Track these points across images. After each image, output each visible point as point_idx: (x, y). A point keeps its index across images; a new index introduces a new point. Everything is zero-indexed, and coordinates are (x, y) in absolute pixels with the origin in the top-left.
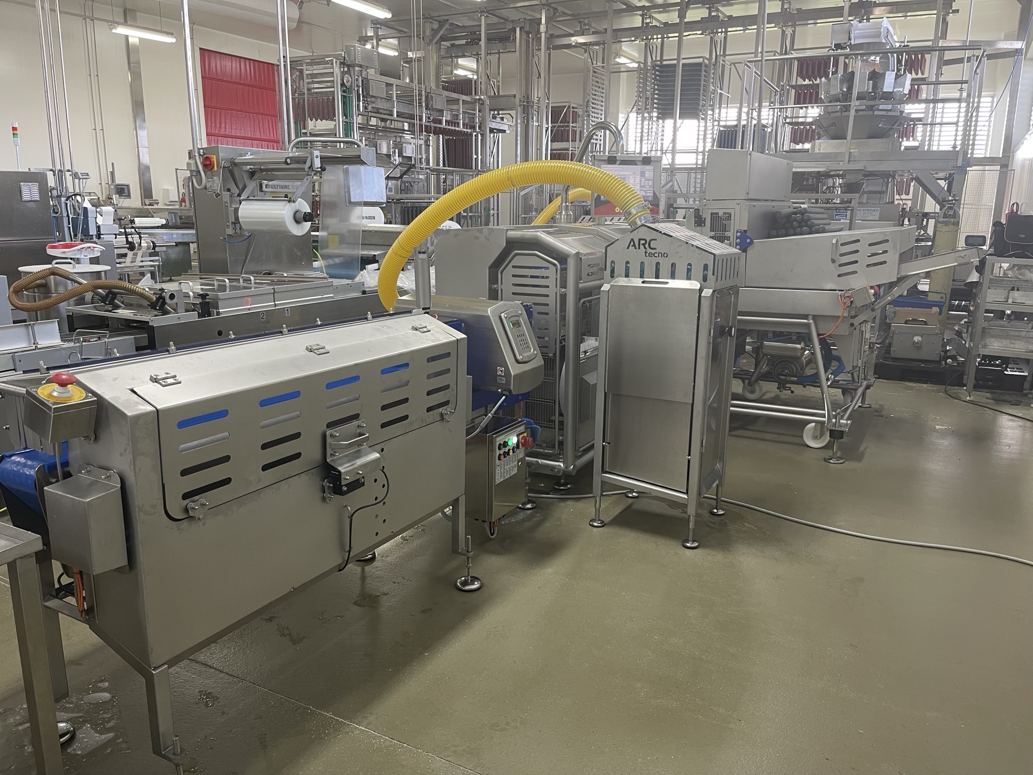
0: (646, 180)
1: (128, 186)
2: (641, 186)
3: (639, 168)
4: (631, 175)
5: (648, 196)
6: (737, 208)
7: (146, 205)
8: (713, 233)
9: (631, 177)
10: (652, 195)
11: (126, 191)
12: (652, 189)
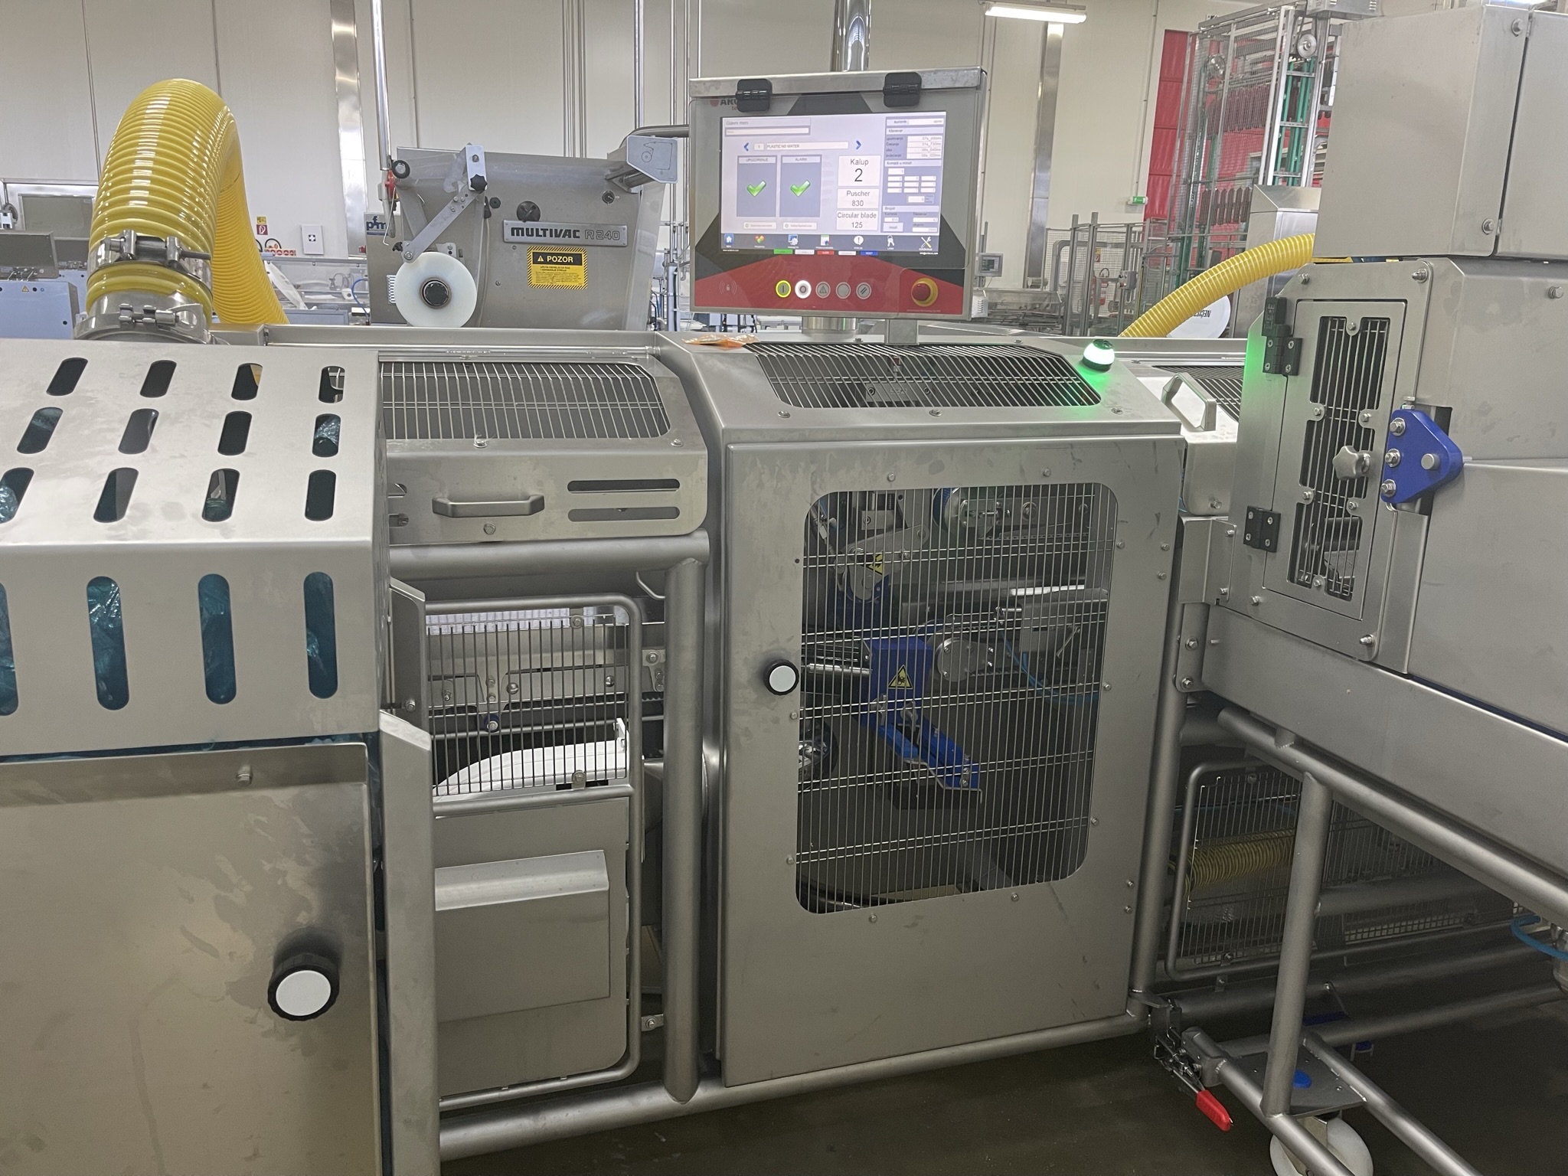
0: (909, 171)
1: (1000, 257)
3: (878, 124)
6: (1417, 296)
7: (1028, 287)
8: (1320, 408)
11: (996, 265)
12: (937, 209)
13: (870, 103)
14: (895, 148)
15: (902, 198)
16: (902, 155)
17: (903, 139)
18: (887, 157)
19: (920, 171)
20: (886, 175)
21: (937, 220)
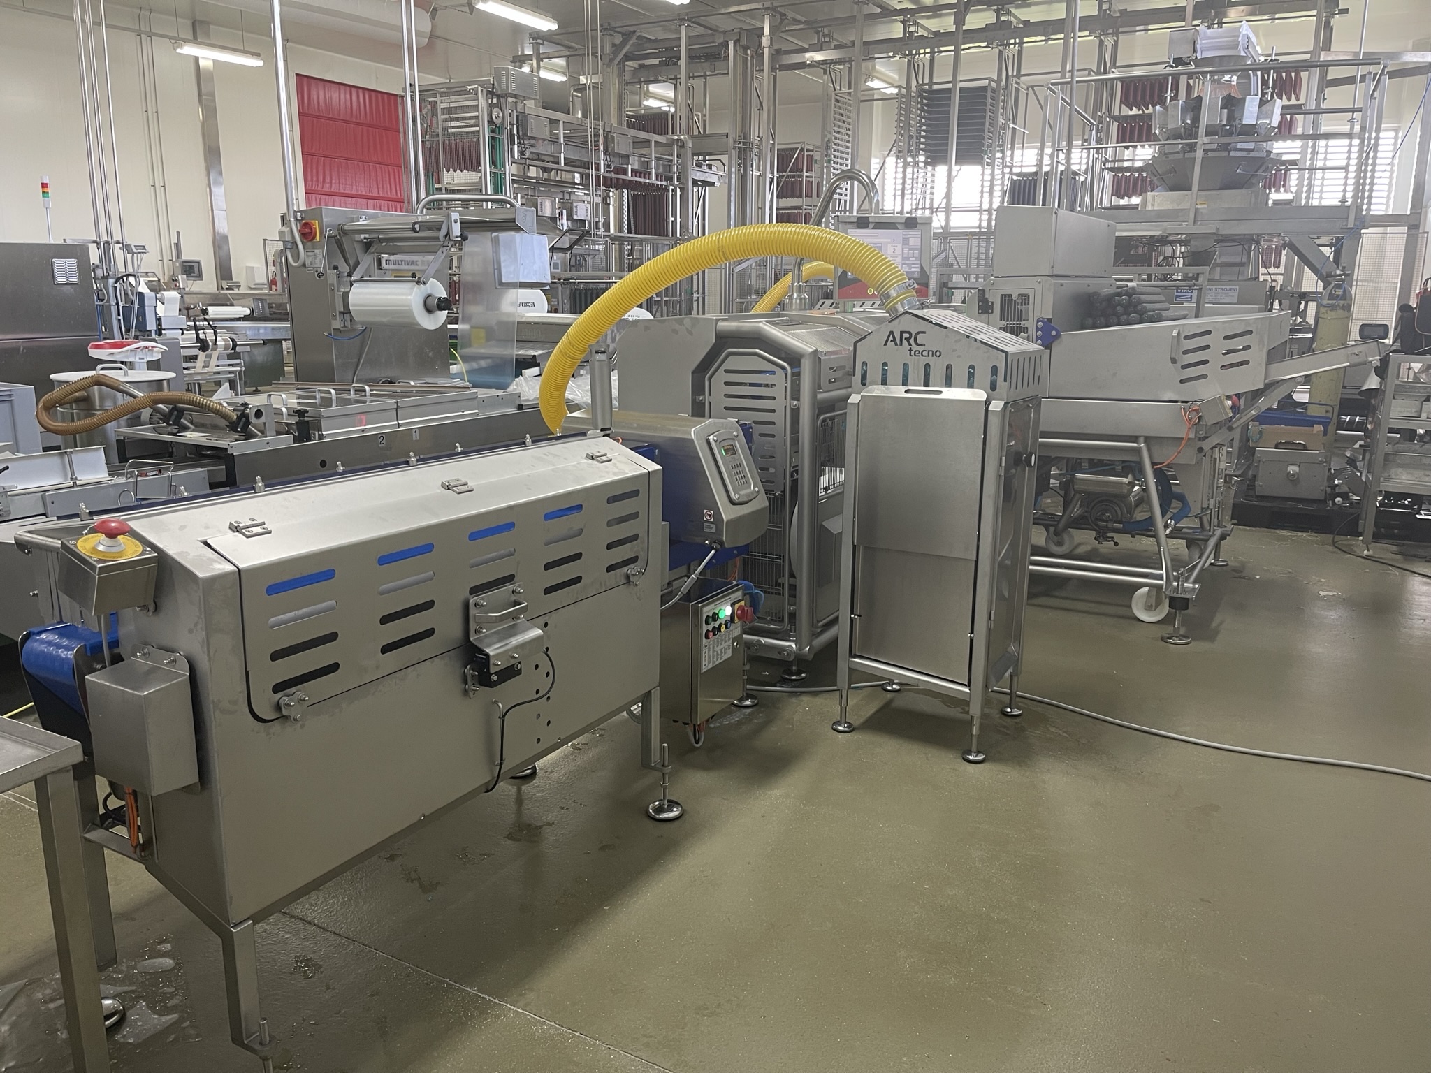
0: (910, 250)
1: (199, 263)
2: (903, 259)
3: (900, 233)
4: (889, 243)
5: (913, 272)
6: (1038, 287)
7: (223, 289)
8: (1004, 323)
9: (889, 245)
10: (918, 270)
11: (196, 269)
12: (919, 262)
13: (899, 226)
14: (905, 241)
15: (908, 259)
16: (908, 244)
17: (908, 238)
18: (903, 244)
19: (914, 250)
20: (903, 250)
21: (919, 266)
